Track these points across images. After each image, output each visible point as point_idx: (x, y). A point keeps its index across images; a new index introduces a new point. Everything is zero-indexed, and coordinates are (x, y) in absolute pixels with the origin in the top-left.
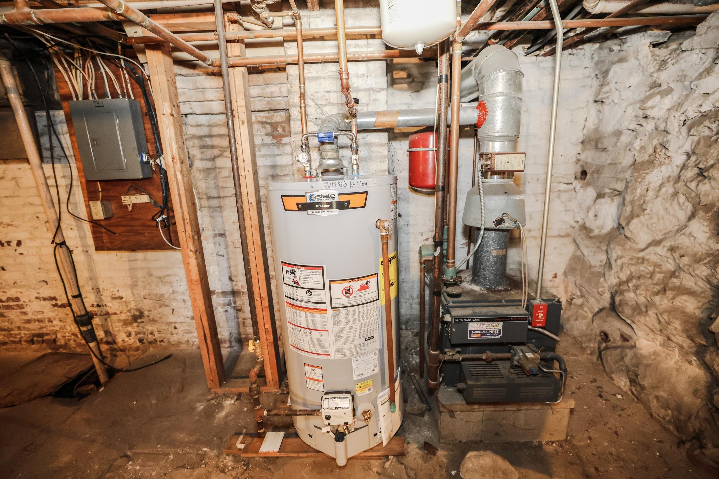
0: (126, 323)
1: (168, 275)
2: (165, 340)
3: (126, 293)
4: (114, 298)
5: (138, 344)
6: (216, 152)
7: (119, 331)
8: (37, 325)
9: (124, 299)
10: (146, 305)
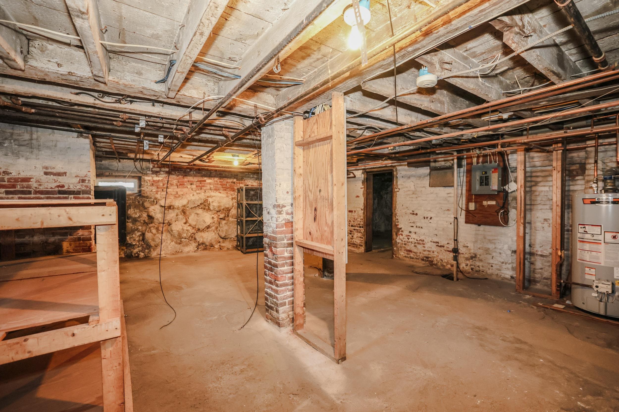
0: (467, 259)
1: (494, 240)
2: (485, 271)
3: (470, 245)
4: (464, 247)
5: (470, 270)
6: (533, 183)
7: (462, 262)
8: (428, 253)
9: (469, 248)
10: (479, 252)
